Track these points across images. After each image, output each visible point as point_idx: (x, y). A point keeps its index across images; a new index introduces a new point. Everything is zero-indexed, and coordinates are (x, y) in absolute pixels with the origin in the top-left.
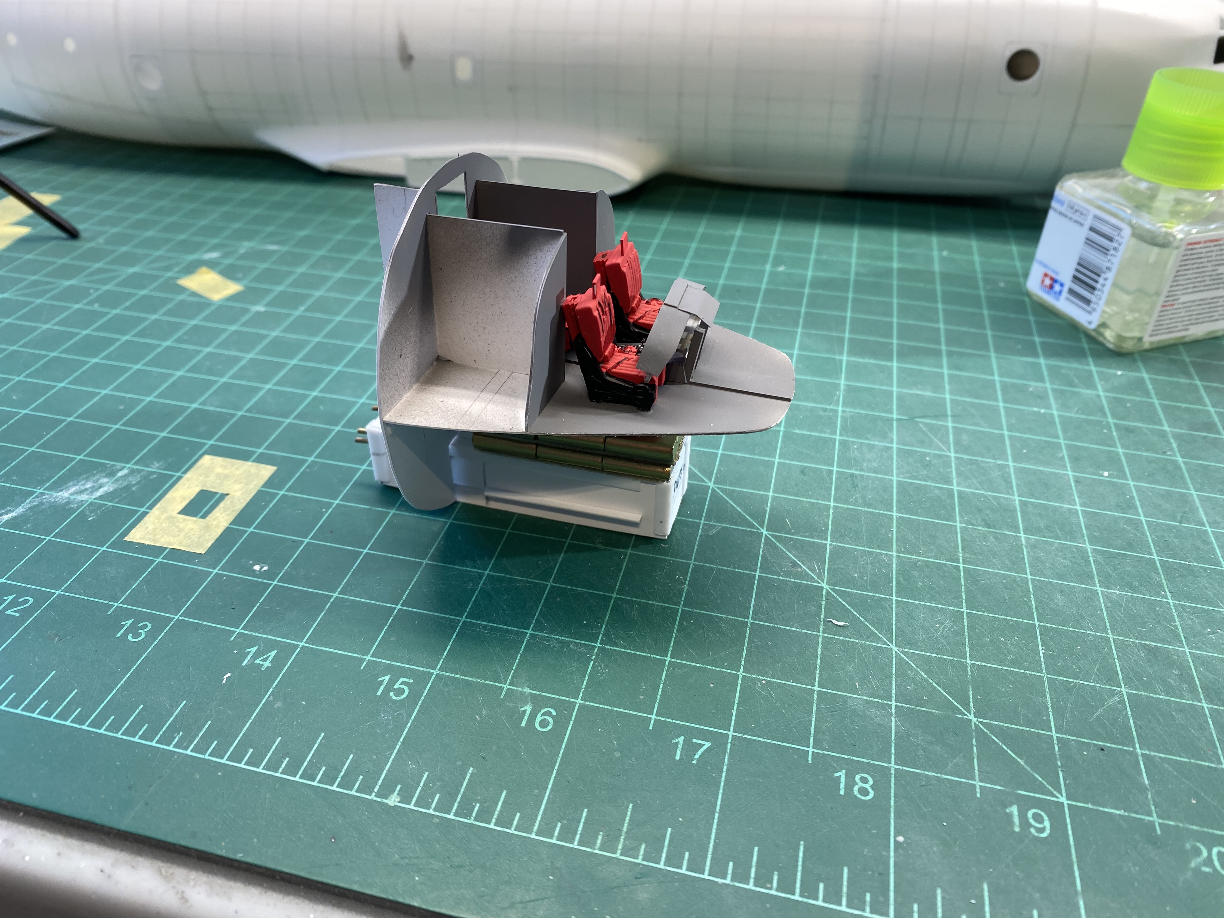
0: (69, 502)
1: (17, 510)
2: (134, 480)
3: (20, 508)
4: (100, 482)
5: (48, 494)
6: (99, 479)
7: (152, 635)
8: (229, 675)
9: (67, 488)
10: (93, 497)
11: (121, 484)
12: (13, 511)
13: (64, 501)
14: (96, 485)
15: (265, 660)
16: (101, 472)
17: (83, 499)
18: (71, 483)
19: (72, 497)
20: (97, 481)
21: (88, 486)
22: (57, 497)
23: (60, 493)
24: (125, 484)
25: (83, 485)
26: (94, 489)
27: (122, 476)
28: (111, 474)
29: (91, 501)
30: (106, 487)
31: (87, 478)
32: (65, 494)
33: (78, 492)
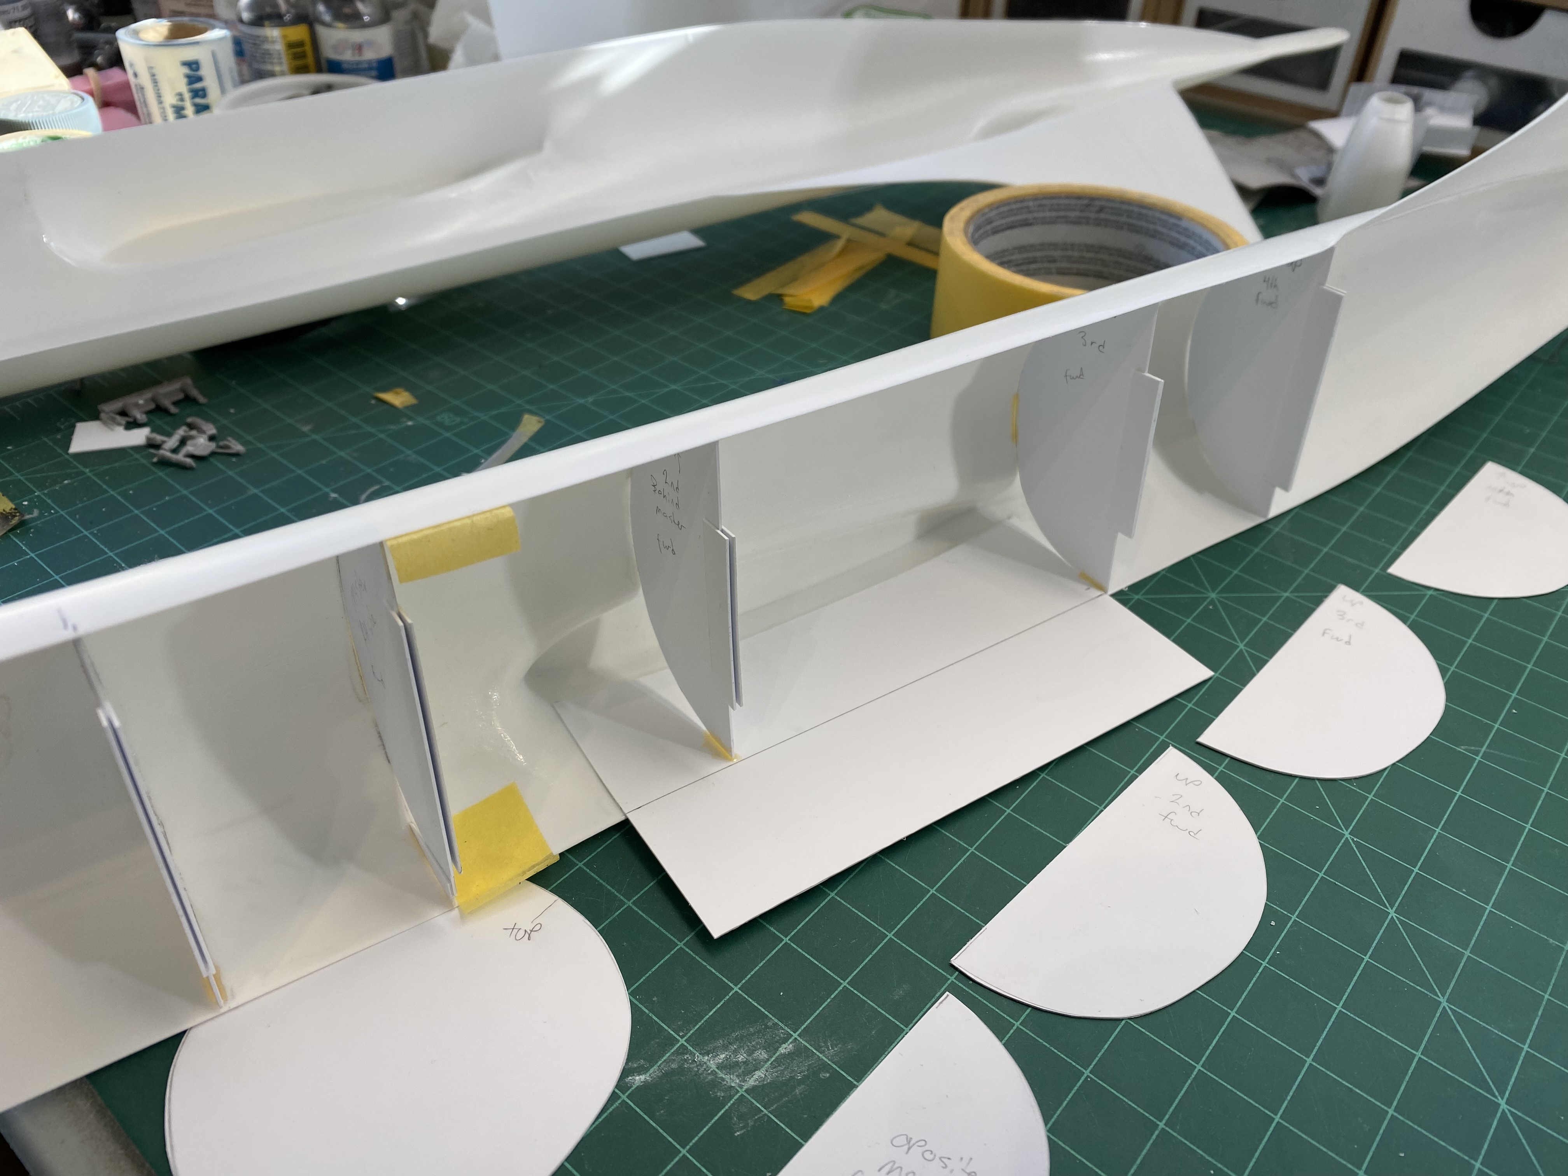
0: (716, 1083)
1: (651, 1071)
2: (800, 1070)
3: (655, 1067)
4: (756, 1054)
5: (691, 1053)
6: (755, 1048)
9: (715, 1050)
10: (745, 1086)
11: (782, 1072)
12: (647, 1070)
13: (710, 1077)
14: (750, 1058)
16: (759, 1032)
17: (733, 1085)
18: (720, 1042)
19: (721, 1074)
20: (753, 1052)
21: (741, 1058)
22: (701, 1064)
23: (706, 1059)
24: (787, 1075)
25: (736, 1052)
26: (749, 1069)
27: (784, 1056)
28: (771, 1047)
29: (741, 1092)
30: (763, 1070)
31: (740, 1039)
32: (712, 1063)
33: (728, 1066)
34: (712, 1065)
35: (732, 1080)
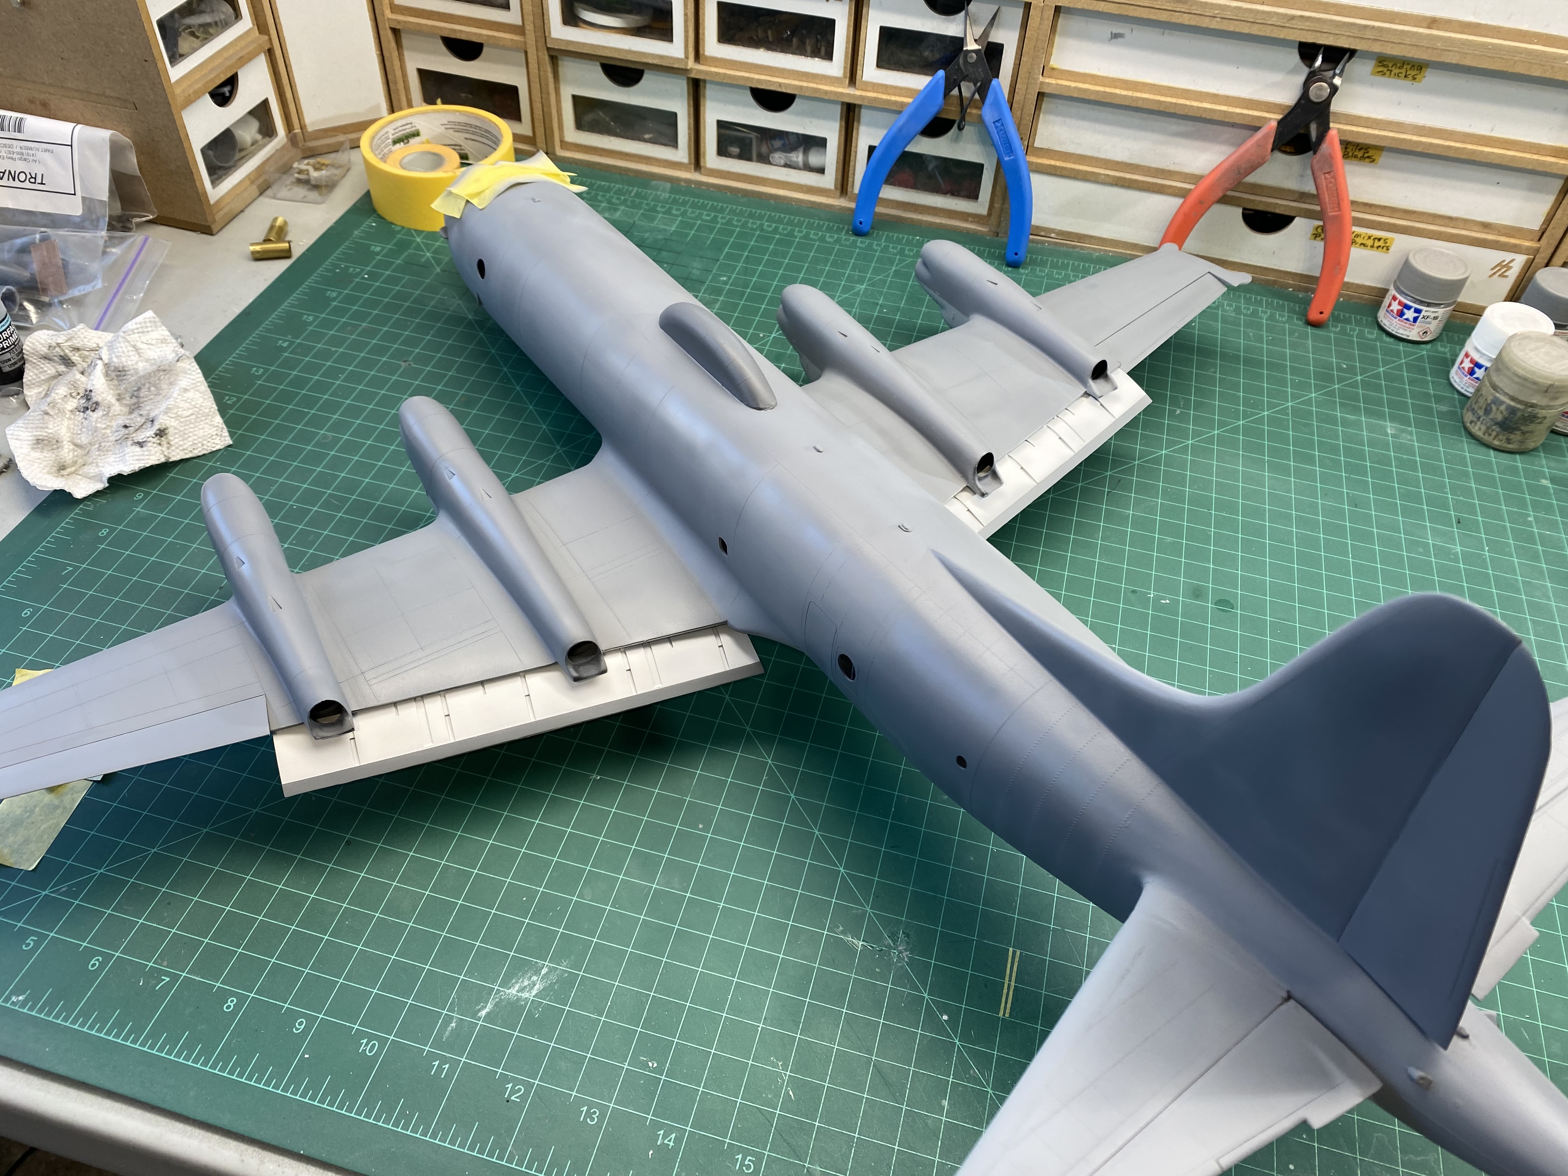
0: (519, 999)
1: (488, 1006)
2: (553, 978)
3: (489, 1004)
4: (532, 978)
5: (502, 991)
6: (531, 977)
7: (602, 1117)
8: (651, 1152)
9: (513, 985)
10: (533, 994)
11: (546, 982)
12: (486, 1007)
13: (515, 998)
14: (530, 982)
15: (670, 1141)
16: (530, 969)
18: (514, 981)
19: (520, 994)
20: (530, 979)
21: (526, 983)
22: (509, 994)
23: (510, 991)
24: (549, 982)
25: (522, 982)
26: (530, 987)
27: (545, 975)
28: (537, 972)
29: (532, 998)
30: (538, 985)
31: (523, 976)
32: (513, 991)
33: (522, 990)
34: (514, 992)
35: (525, 995)
